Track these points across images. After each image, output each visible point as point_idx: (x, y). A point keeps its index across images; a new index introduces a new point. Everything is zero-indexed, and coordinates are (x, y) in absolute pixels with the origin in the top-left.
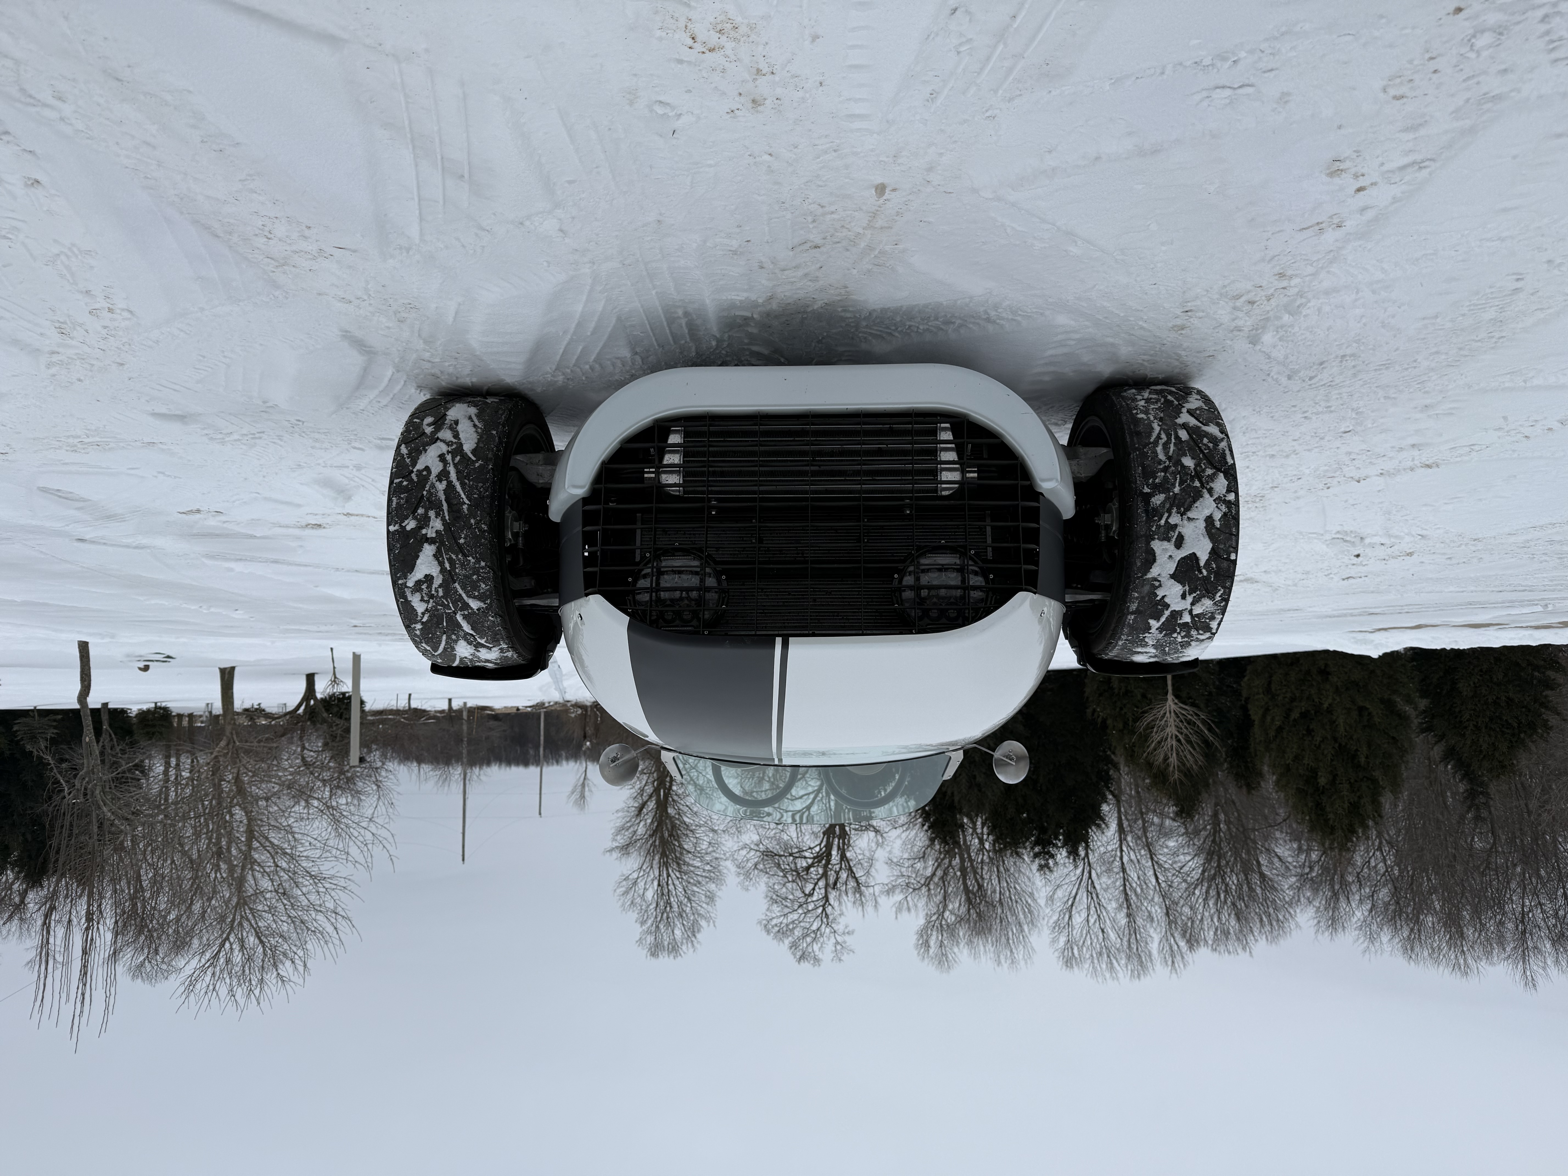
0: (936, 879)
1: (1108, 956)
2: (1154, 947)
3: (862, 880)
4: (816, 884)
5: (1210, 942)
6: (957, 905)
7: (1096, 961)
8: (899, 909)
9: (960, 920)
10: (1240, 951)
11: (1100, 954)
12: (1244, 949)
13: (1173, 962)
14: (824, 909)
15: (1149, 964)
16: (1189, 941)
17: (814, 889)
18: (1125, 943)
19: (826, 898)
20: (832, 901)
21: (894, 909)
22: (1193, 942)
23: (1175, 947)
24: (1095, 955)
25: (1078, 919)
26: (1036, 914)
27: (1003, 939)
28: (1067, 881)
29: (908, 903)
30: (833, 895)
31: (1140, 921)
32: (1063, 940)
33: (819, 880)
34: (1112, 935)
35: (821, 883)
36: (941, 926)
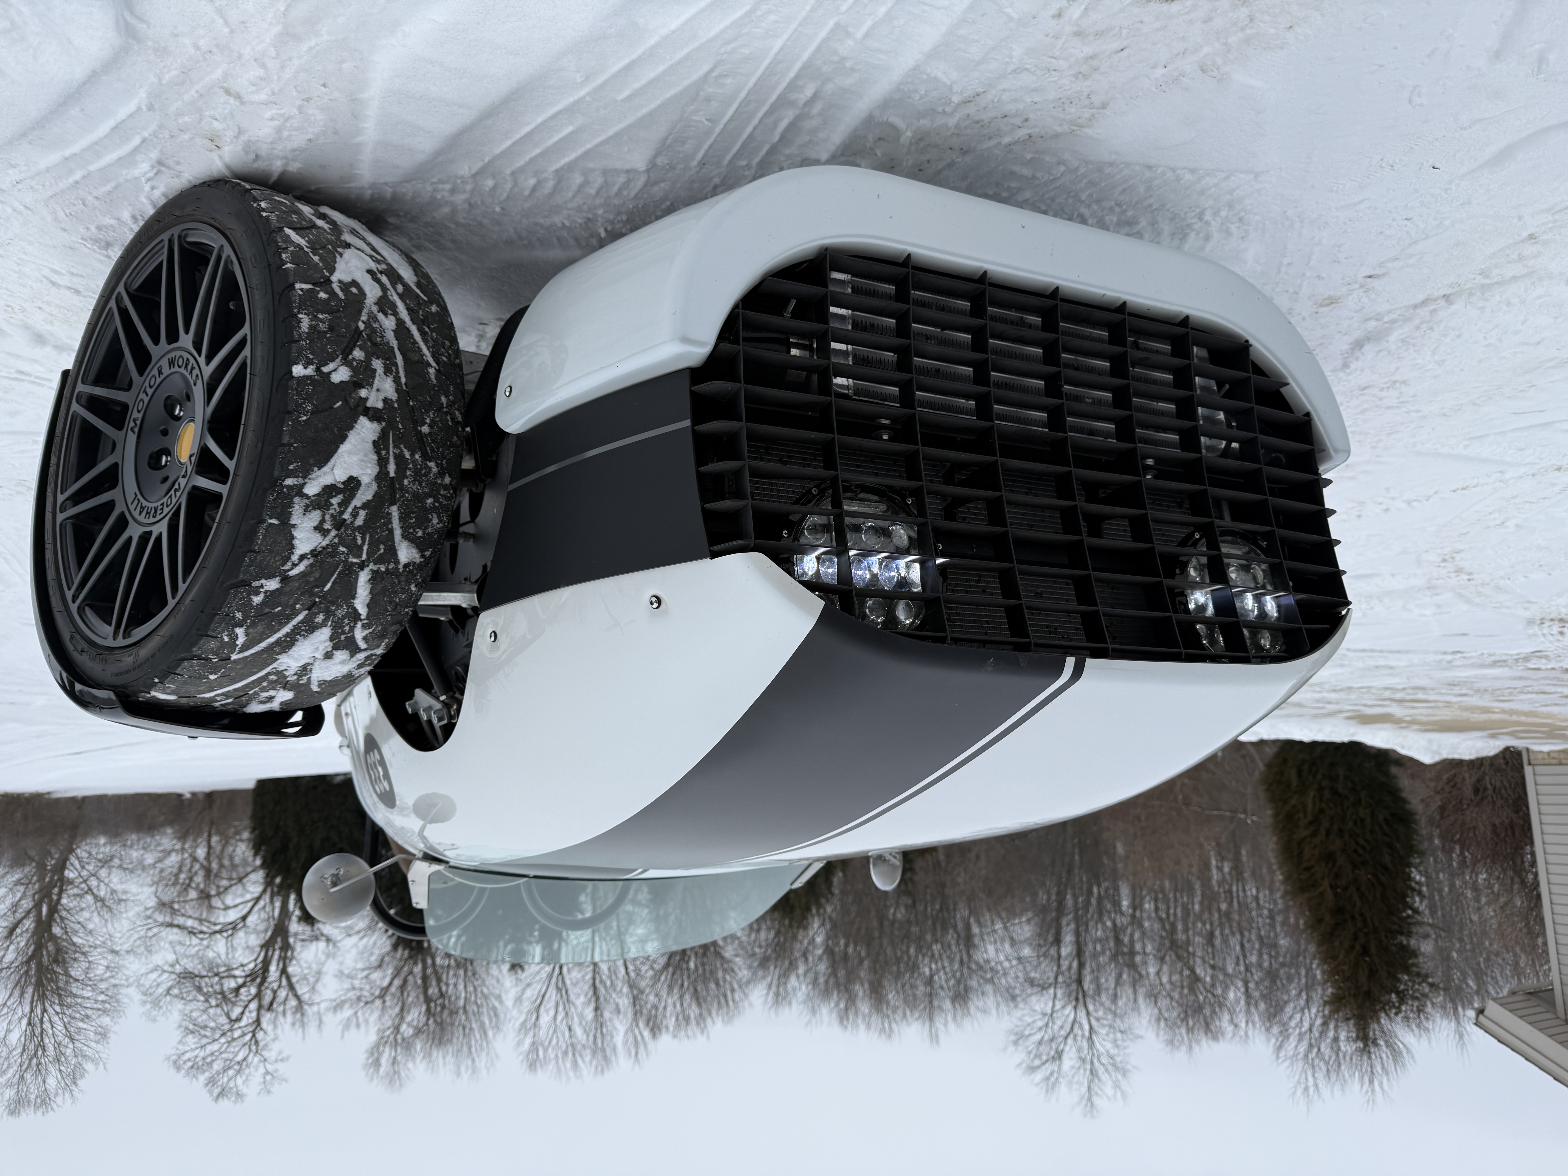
0: (393, 989)
1: (574, 1054)
2: (619, 1039)
3: (306, 997)
4: (246, 1007)
5: (671, 1029)
6: (415, 1015)
7: (560, 1061)
8: (347, 1026)
9: (418, 1032)
10: (698, 1034)
11: (566, 1053)
12: (702, 1033)
13: (637, 1054)
14: (254, 1036)
15: (613, 1058)
16: (652, 1030)
17: (243, 1013)
18: (591, 1038)
19: (258, 1022)
20: (264, 1025)
21: (340, 1027)
22: (655, 1029)
23: (639, 1038)
24: (560, 1055)
25: (545, 1019)
26: (502, 1016)
27: (465, 1049)
28: (538, 978)
29: (357, 1019)
30: (266, 1018)
31: (607, 1015)
32: (528, 1041)
33: (250, 1001)
34: (579, 1031)
35: (253, 1006)
36: (396, 1040)
